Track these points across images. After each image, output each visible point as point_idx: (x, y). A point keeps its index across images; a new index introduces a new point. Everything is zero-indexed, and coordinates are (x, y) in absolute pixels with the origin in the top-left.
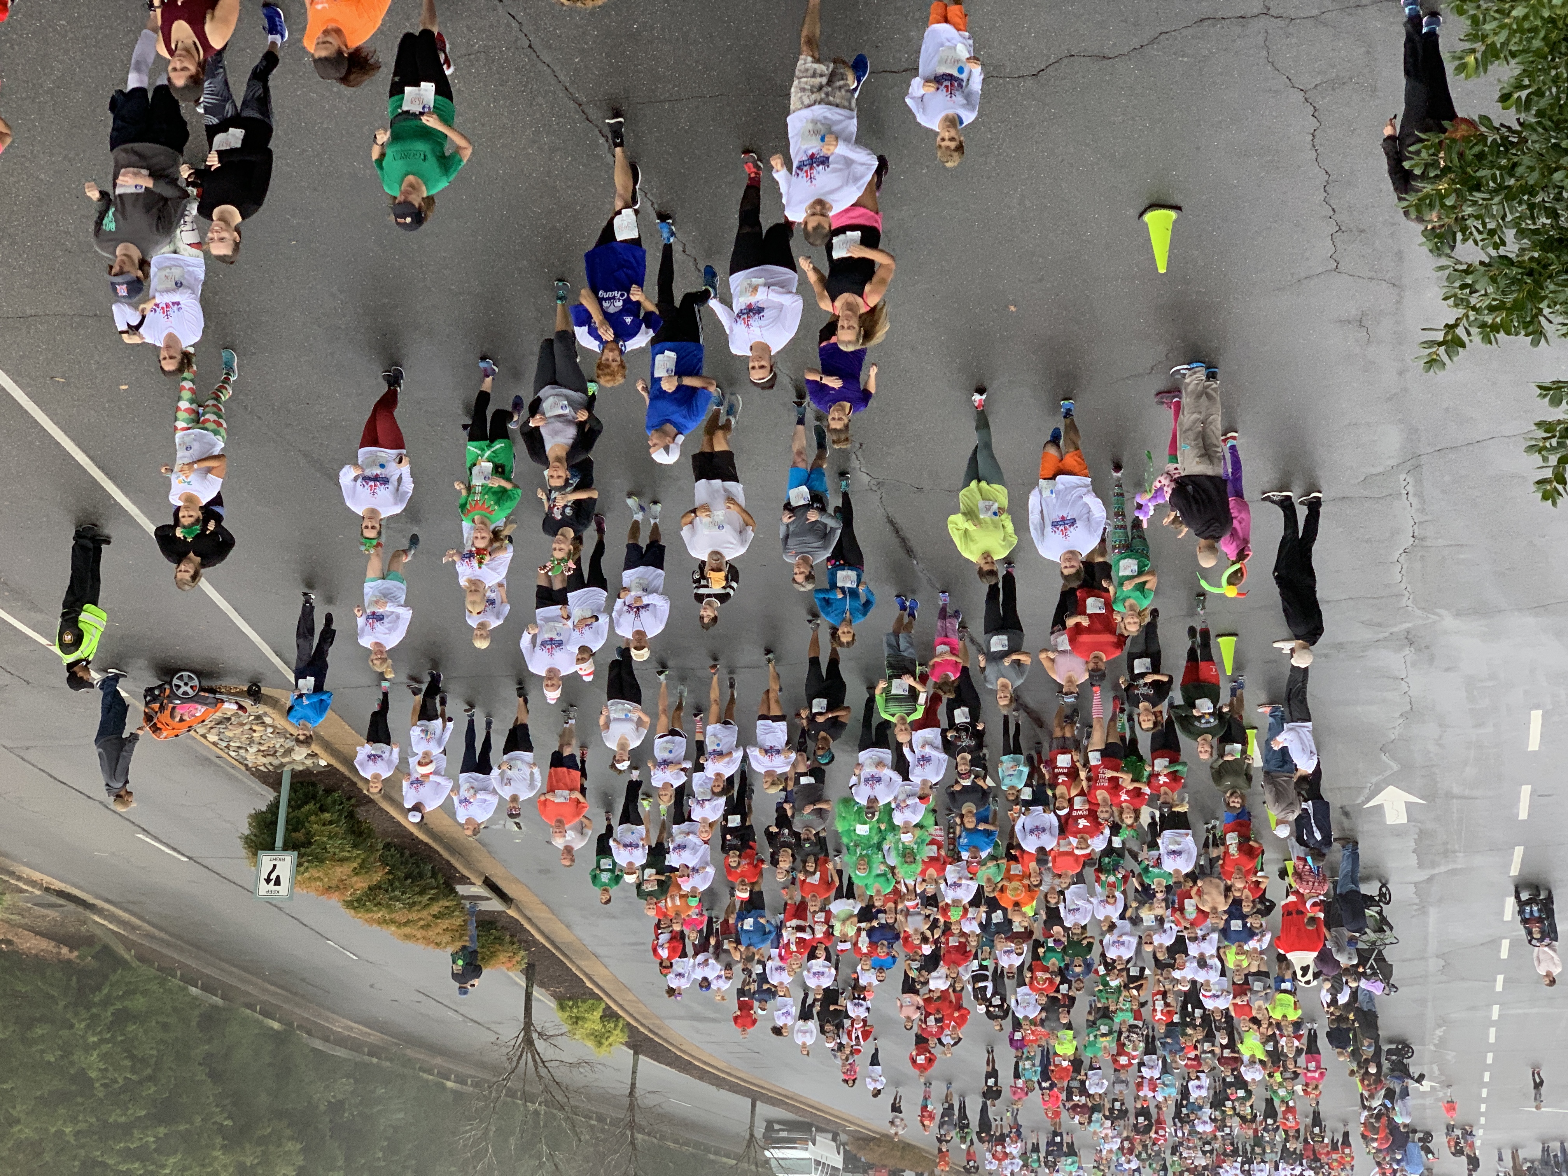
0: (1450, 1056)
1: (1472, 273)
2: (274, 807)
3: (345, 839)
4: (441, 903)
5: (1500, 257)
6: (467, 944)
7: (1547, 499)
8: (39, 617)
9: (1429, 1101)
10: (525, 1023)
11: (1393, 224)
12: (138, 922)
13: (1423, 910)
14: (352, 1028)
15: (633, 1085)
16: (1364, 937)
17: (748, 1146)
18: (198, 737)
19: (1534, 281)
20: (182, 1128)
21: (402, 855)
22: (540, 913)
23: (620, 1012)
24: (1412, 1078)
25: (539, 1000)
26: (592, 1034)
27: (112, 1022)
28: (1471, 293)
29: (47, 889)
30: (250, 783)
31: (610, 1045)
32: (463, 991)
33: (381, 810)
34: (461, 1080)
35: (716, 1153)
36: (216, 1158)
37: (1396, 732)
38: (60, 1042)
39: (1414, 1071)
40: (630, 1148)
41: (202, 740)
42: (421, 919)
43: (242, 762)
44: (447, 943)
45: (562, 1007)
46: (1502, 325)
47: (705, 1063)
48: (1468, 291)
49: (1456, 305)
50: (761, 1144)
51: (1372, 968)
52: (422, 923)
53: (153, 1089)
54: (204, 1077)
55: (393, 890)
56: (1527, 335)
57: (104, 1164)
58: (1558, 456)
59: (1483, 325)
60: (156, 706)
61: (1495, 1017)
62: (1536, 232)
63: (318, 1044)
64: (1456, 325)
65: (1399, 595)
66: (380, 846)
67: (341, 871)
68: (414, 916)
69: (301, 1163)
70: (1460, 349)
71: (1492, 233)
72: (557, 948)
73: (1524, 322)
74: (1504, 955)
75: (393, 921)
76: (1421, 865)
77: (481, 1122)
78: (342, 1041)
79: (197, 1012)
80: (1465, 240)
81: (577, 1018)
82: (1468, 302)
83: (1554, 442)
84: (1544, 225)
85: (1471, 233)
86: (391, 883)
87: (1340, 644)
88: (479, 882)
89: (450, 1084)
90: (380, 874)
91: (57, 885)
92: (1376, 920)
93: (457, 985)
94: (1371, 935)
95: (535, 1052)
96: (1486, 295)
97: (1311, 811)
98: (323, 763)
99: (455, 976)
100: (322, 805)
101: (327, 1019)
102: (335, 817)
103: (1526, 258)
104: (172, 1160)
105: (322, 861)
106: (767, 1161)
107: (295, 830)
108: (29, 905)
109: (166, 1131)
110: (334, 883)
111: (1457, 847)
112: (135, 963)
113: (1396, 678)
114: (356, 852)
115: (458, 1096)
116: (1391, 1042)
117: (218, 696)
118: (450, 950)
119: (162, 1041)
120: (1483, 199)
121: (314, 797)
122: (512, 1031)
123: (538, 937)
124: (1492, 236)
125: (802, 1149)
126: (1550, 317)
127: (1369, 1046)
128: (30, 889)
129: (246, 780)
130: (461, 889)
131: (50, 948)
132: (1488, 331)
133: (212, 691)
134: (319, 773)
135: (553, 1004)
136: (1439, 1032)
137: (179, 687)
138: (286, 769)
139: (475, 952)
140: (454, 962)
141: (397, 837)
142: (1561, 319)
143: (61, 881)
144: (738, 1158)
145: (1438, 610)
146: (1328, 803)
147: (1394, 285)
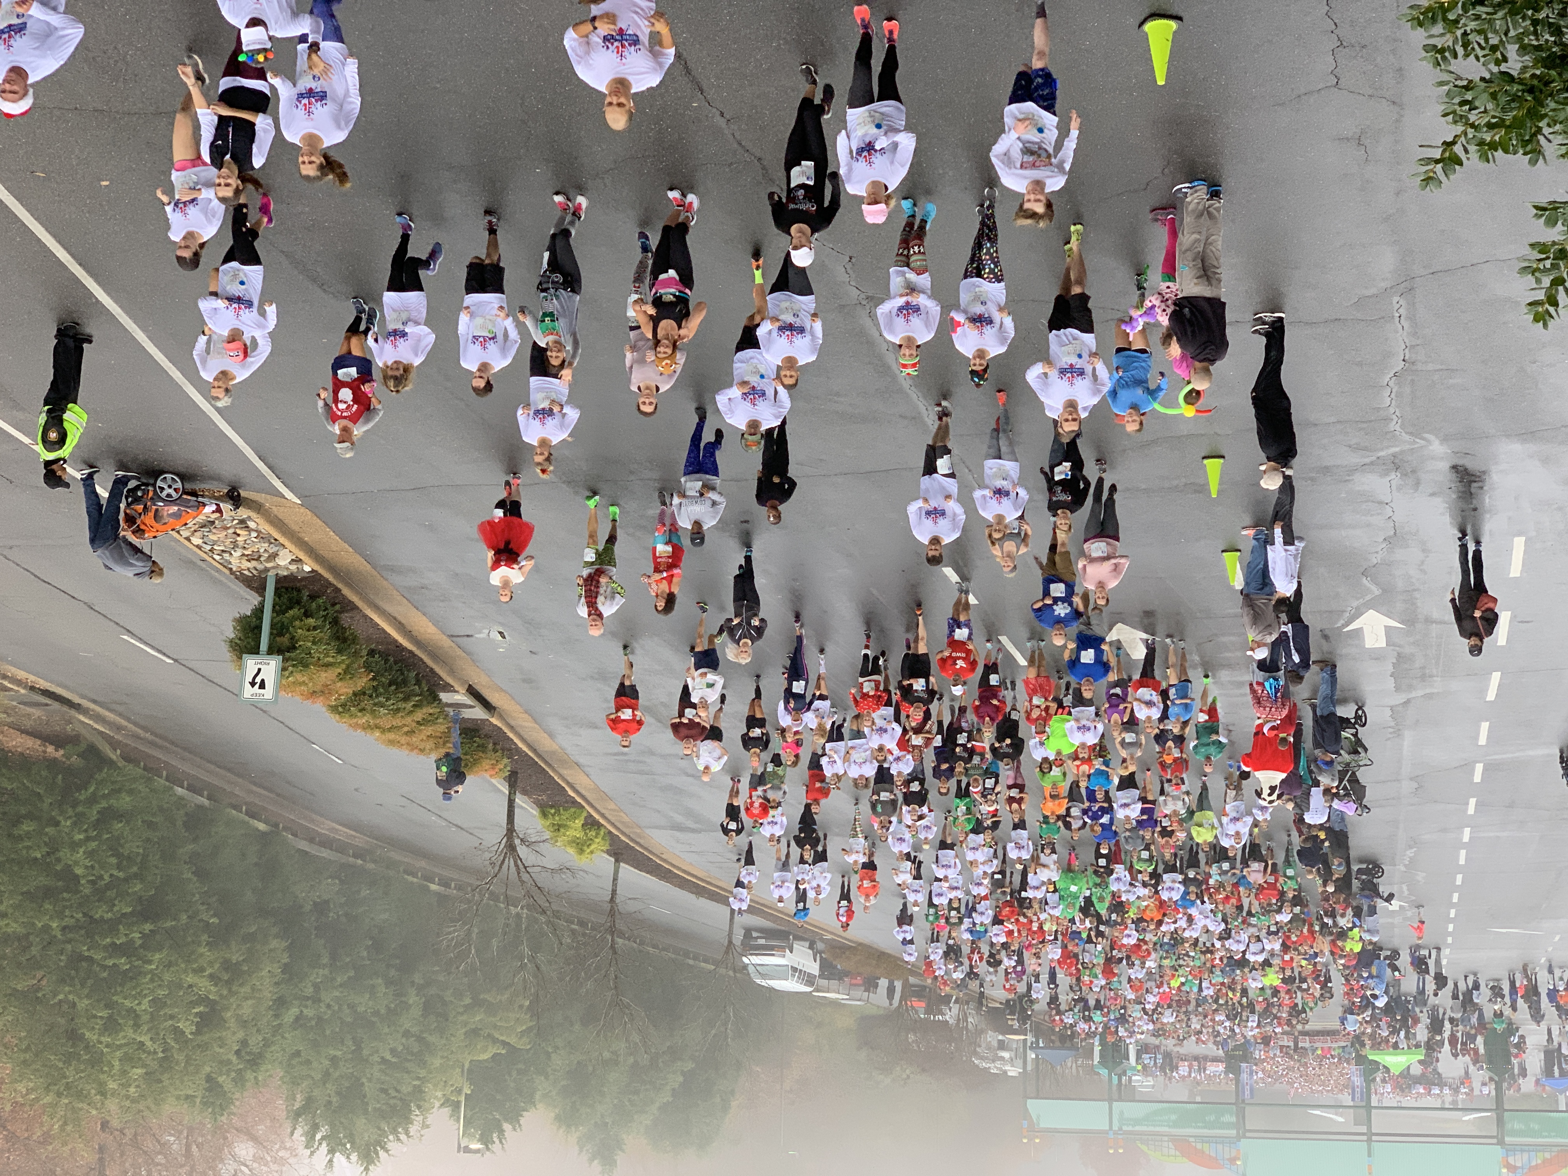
0: (1420, 876)
1: (1472, 89)
2: (259, 612)
3: (328, 644)
4: (424, 710)
5: (1502, 73)
6: (451, 751)
7: (1538, 321)
8: (20, 415)
9: (1397, 920)
10: (508, 830)
11: (1395, 40)
12: (124, 723)
13: (1398, 733)
14: (337, 830)
15: (614, 892)
16: (1339, 759)
17: (727, 952)
18: (182, 540)
19: (1534, 98)
20: (169, 924)
21: (386, 661)
22: (523, 722)
23: (602, 821)
24: (1381, 898)
25: (522, 807)
26: (574, 842)
27: (98, 820)
28: (1470, 110)
29: (32, 688)
30: (234, 587)
31: (592, 852)
32: (447, 796)
33: (366, 617)
34: (445, 884)
35: (695, 958)
36: (202, 955)
37: (1379, 556)
38: (47, 839)
39: (1384, 890)
40: (611, 952)
41: (186, 543)
42: (405, 725)
43: (226, 565)
44: (431, 750)
45: (544, 815)
46: (1500, 143)
47: (684, 871)
48: (1467, 107)
49: (1455, 122)
50: (739, 950)
51: (1345, 788)
52: (406, 729)
53: (138, 887)
54: (190, 875)
55: (377, 696)
56: (1525, 154)
57: (90, 959)
58: (1552, 277)
59: (1481, 143)
60: (140, 508)
61: (1466, 838)
62: (1538, 48)
63: (304, 845)
64: (1453, 143)
65: (1388, 419)
66: (364, 653)
67: (326, 676)
68: (397, 722)
69: (286, 960)
70: (1457, 167)
71: (1494, 49)
72: (539, 756)
73: (1523, 140)
74: (1477, 778)
75: (377, 727)
76: (1398, 689)
77: (464, 924)
78: (326, 843)
79: (182, 812)
80: (1467, 56)
81: (560, 826)
82: (1468, 119)
83: (1548, 264)
84: (1547, 41)
85: (1473, 49)
86: (375, 689)
87: (1327, 468)
88: (463, 691)
89: (433, 887)
90: (365, 680)
91: (43, 684)
92: (1351, 741)
93: (442, 791)
94: (1346, 757)
95: (517, 858)
96: (1485, 111)
97: (1290, 634)
98: (307, 569)
99: (439, 782)
100: (306, 611)
101: (312, 821)
102: (319, 623)
103: (1528, 75)
104: (157, 956)
105: (306, 666)
106: (745, 967)
107: (281, 634)
108: (15, 703)
109: (152, 927)
110: (318, 688)
111: (1435, 672)
112: (121, 763)
113: (1380, 503)
114: (340, 658)
115: (442, 899)
116: (1361, 861)
117: (200, 499)
118: (434, 756)
119: (148, 840)
120: (1488, 13)
121: (298, 602)
122: (495, 837)
123: (520, 745)
124: (1494, 52)
125: (779, 956)
126: (1551, 137)
127: (1340, 865)
128: (16, 688)
129: (230, 584)
130: (444, 697)
131: (37, 747)
132: (1487, 149)
133: (194, 494)
134: (304, 579)
135: (535, 812)
136: (1410, 853)
137: (162, 489)
138: (270, 574)
139: (459, 759)
140: (438, 768)
141: (382, 643)
142: (1560, 139)
143: (46, 680)
144: (716, 963)
145: (1426, 435)
146: (1307, 627)
147: (1394, 103)
